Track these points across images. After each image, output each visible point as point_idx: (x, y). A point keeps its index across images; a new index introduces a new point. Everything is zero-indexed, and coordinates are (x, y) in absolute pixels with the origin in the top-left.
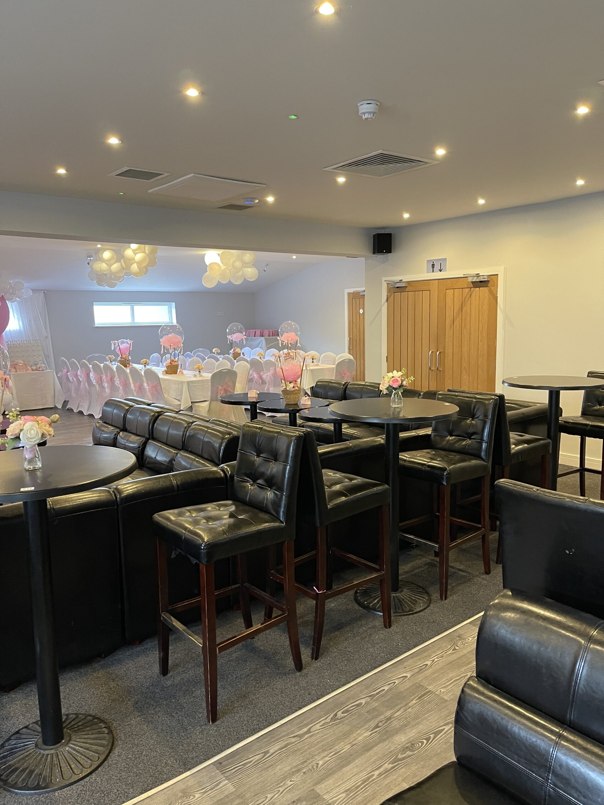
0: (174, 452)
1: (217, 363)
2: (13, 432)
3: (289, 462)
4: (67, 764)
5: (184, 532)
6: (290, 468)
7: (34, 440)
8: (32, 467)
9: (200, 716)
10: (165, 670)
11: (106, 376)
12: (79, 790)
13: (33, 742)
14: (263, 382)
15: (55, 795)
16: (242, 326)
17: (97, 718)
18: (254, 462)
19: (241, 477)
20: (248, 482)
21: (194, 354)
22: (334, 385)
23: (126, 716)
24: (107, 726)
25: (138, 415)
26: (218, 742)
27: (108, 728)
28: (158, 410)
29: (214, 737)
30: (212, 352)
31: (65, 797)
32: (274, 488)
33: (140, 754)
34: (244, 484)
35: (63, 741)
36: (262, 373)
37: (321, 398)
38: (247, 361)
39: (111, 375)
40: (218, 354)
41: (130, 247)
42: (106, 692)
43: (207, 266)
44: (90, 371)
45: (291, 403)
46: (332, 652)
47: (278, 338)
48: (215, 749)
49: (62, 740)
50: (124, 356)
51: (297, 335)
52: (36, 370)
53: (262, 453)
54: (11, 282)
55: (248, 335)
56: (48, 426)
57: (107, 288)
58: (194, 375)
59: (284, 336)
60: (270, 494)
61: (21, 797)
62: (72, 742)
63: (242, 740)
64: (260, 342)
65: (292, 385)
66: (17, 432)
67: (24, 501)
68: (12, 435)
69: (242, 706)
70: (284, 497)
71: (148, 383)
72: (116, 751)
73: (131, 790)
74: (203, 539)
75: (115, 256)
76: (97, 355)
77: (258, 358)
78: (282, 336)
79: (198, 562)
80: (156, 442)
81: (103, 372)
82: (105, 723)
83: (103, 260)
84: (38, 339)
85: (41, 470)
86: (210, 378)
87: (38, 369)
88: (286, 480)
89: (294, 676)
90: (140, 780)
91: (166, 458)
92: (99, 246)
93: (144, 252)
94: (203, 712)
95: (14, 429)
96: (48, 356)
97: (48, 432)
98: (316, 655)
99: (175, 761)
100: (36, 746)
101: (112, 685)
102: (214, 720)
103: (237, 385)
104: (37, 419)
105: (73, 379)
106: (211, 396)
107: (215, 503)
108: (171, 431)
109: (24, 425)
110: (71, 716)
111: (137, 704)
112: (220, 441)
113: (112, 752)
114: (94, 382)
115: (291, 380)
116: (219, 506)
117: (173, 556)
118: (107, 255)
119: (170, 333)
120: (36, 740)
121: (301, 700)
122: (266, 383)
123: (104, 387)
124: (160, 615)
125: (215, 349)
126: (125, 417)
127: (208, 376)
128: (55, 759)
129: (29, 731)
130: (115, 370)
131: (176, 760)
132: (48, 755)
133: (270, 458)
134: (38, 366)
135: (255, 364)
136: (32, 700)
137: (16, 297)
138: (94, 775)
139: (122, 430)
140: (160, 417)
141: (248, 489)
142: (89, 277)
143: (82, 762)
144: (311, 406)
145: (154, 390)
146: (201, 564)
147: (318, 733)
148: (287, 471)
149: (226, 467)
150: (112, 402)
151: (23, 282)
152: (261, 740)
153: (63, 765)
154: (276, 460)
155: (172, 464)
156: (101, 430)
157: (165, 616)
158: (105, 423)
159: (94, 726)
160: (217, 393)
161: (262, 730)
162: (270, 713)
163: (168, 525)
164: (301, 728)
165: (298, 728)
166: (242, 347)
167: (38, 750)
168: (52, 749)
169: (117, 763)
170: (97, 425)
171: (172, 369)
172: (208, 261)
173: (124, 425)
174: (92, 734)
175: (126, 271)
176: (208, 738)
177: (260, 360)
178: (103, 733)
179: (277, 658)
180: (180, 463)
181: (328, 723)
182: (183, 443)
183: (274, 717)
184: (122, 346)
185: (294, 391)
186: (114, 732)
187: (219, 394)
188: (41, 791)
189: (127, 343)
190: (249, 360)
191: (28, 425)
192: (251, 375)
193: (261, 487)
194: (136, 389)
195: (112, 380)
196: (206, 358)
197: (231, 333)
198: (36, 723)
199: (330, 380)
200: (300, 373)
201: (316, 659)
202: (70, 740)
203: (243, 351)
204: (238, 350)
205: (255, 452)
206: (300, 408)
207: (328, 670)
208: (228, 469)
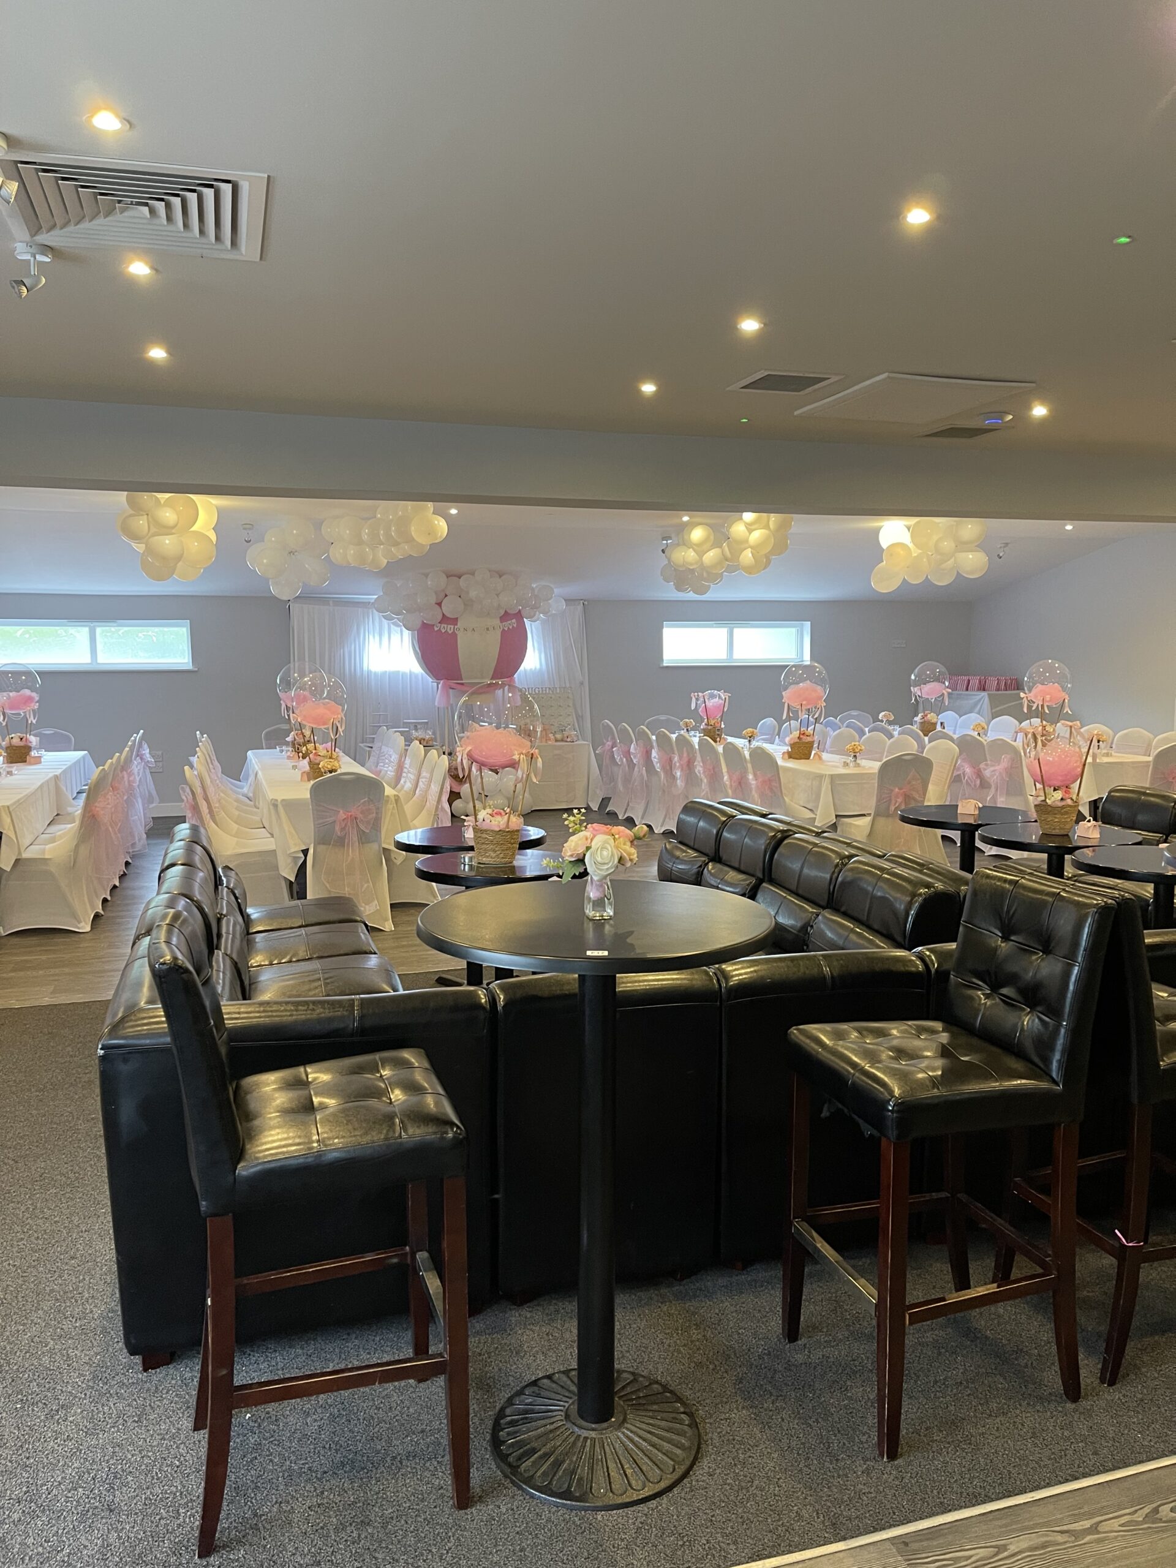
0: (811, 910)
1: (889, 742)
2: (575, 850)
3: (1080, 959)
4: (619, 1465)
5: (852, 1071)
6: (1080, 972)
7: (606, 867)
8: (598, 915)
9: (864, 1439)
10: (792, 1332)
11: (681, 758)
12: (639, 1520)
13: (562, 1408)
14: (984, 785)
15: (597, 1519)
16: (944, 669)
17: (671, 1392)
18: (996, 949)
19: (966, 979)
20: (979, 988)
21: (842, 721)
22: (1152, 799)
23: (721, 1402)
24: (687, 1410)
25: (745, 834)
26: (900, 1499)
27: (691, 1415)
28: (782, 827)
29: (891, 1488)
30: (876, 719)
31: (613, 1526)
32: (1039, 1008)
33: (749, 1482)
34: (970, 992)
35: (613, 1420)
36: (982, 766)
37: (1117, 825)
38: (951, 739)
39: (688, 755)
40: (890, 723)
41: (741, 519)
42: (685, 1345)
43: (884, 550)
44: (652, 747)
45: (1054, 832)
46: (1146, 1376)
47: (1022, 695)
48: (894, 1513)
49: (612, 1418)
50: (712, 722)
51: (1064, 689)
52: (562, 740)
53: (1015, 933)
54: (534, 586)
55: (953, 687)
56: (629, 844)
57: (691, 596)
58: (845, 762)
59: (1034, 691)
60: (1029, 1021)
61: (539, 1505)
62: (629, 1426)
63: (950, 1511)
64: (980, 700)
65: (1058, 795)
66: (581, 851)
67: (582, 973)
68: (572, 856)
69: (949, 1443)
70: (1063, 1031)
71: (755, 775)
72: (705, 1464)
73: (733, 1547)
74: (891, 1092)
75: (712, 537)
76: (663, 717)
77: (975, 734)
78: (1030, 691)
79: (876, 1133)
80: (778, 889)
81: (675, 749)
82: (684, 1404)
83: (687, 544)
84: (568, 685)
85: (611, 922)
86: (876, 771)
87: (566, 739)
88: (1069, 995)
89: (1060, 1409)
90: (748, 1532)
91: (795, 920)
92: (686, 519)
93: (767, 527)
94: (870, 1433)
95: (577, 845)
96: (582, 717)
97: (629, 854)
98: (1112, 1375)
99: (815, 1514)
100: (567, 1417)
101: (695, 1334)
102: (893, 1455)
103: (930, 787)
104: (613, 831)
105: (621, 760)
106: (877, 807)
107: (910, 1023)
108: (806, 871)
109: (592, 840)
110: (625, 1375)
111: (741, 1382)
112: (908, 899)
113: (697, 1464)
114: (658, 767)
115: (1057, 784)
116: (921, 1030)
117: (825, 1113)
118: (697, 534)
119: (803, 680)
120: (567, 1405)
121: (1077, 1462)
122: (989, 787)
123: (674, 778)
124: (791, 1223)
125: (883, 713)
126: (719, 836)
127: (872, 766)
128: (597, 1449)
129: (554, 1385)
130: (697, 747)
131: (818, 1513)
132: (586, 1438)
133: (1034, 946)
134: (566, 734)
135: (969, 747)
136: (558, 1329)
137: (540, 613)
138: (664, 1500)
139: (711, 860)
140: (785, 842)
141: (980, 1004)
142: (662, 575)
143: (644, 1468)
144: (1100, 842)
145: (767, 788)
146: (884, 1140)
147: (1116, 1537)
148: (1073, 978)
149: (928, 953)
150: (698, 806)
151: (552, 586)
152: (990, 1520)
153: (612, 1465)
154: (1047, 951)
155: (807, 933)
156: (673, 856)
157: (800, 1226)
158: (681, 843)
159: (665, 1405)
160: (890, 800)
161: (992, 1500)
162: (1010, 1472)
163: (818, 1052)
164: (1077, 1518)
165: (1069, 1516)
166: (939, 708)
167: (569, 1425)
168: (593, 1430)
169: (706, 1488)
170: (667, 846)
171: (801, 750)
172: (885, 540)
173: (717, 850)
174: (662, 1419)
175: (730, 564)
176: (881, 1489)
177: (978, 737)
178: (681, 1423)
179: (1023, 1362)
180: (822, 934)
181: (1137, 1523)
182: (831, 895)
183: (1018, 1483)
184: (711, 703)
185: (1063, 807)
186: (700, 1426)
187: (893, 802)
188: (574, 1503)
189: (720, 697)
190: (955, 737)
191: (599, 840)
192: (959, 769)
193: (1008, 1002)
194: (733, 784)
195: (690, 765)
196: (867, 730)
197: (922, 681)
198: (566, 1372)
199: (1142, 787)
200: (1079, 770)
201: (1112, 1383)
202: (625, 1420)
203: (943, 717)
204: (932, 717)
205: (999, 929)
206: (1075, 844)
207: (1138, 1412)
208: (933, 957)
